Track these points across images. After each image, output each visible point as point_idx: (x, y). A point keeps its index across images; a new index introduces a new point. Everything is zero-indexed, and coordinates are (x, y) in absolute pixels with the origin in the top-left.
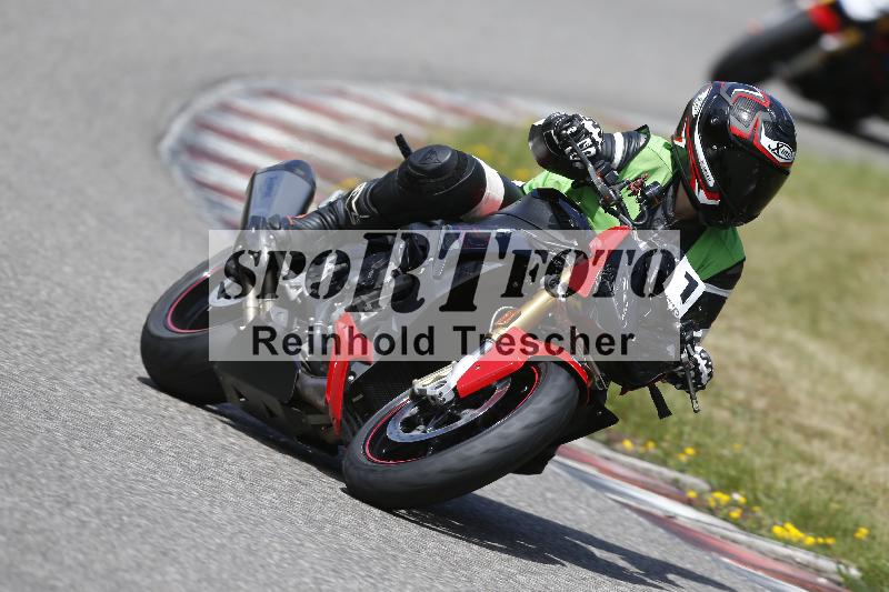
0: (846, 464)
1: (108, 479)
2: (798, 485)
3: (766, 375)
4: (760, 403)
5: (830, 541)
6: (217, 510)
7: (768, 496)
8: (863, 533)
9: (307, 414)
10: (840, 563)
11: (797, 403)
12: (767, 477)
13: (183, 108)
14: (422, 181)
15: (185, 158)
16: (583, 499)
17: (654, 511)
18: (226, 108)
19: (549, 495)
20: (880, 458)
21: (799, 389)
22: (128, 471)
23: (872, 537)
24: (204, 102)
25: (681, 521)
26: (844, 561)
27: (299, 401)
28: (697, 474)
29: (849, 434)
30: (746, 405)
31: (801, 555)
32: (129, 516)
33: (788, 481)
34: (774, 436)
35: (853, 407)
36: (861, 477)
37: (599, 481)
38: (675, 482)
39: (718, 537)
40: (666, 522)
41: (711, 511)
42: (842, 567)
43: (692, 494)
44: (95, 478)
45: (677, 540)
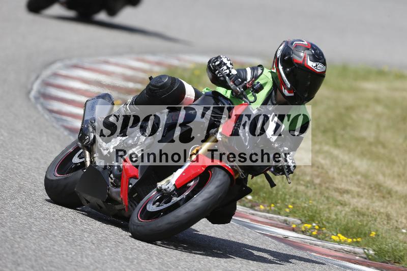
0: (360, 203)
1: (34, 251)
2: (341, 216)
3: (318, 167)
4: (317, 181)
5: (358, 240)
6: (85, 260)
7: (328, 222)
8: (373, 234)
9: (115, 205)
10: (365, 249)
11: (334, 178)
12: (326, 214)
13: (37, 78)
14: (156, 91)
15: (42, 100)
16: (246, 234)
17: (278, 236)
18: (56, 75)
19: (231, 234)
20: (374, 199)
21: (334, 172)
22: (42, 246)
23: (377, 235)
24: (46, 73)
25: (291, 239)
26: (366, 248)
27: (110, 200)
28: (295, 217)
29: (359, 190)
30: (311, 182)
31: (347, 248)
32: (46, 267)
33: (336, 215)
34: (326, 195)
35: (359, 177)
36: (368, 209)
37: (252, 225)
38: (285, 221)
39: (308, 244)
40: (284, 240)
41: (303, 232)
42: (366, 250)
43: (294, 226)
44: (28, 251)
45: (291, 248)
